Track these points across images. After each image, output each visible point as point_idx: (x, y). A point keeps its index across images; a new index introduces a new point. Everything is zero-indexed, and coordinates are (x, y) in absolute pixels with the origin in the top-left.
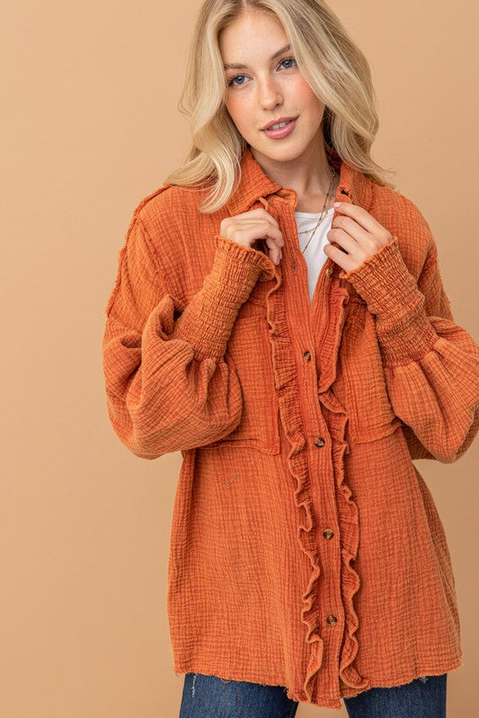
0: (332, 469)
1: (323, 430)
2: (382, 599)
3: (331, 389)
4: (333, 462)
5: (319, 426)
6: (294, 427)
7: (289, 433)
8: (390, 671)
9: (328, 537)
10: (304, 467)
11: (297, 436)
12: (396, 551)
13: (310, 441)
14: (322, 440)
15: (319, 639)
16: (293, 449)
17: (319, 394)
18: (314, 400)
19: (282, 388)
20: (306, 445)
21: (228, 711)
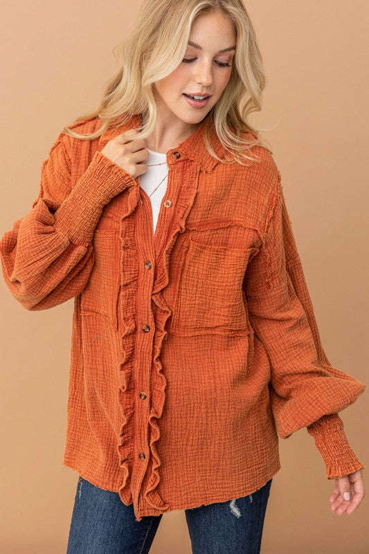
0: (152, 349)
1: (150, 320)
2: (181, 443)
3: (162, 291)
4: (154, 344)
5: (148, 317)
6: (129, 314)
7: (124, 319)
8: (186, 496)
9: (143, 397)
10: (131, 345)
11: (131, 322)
12: (195, 415)
13: (139, 327)
14: (148, 327)
16: (126, 332)
17: (153, 295)
18: (148, 298)
19: (126, 285)
20: (136, 329)
21: (104, 507)
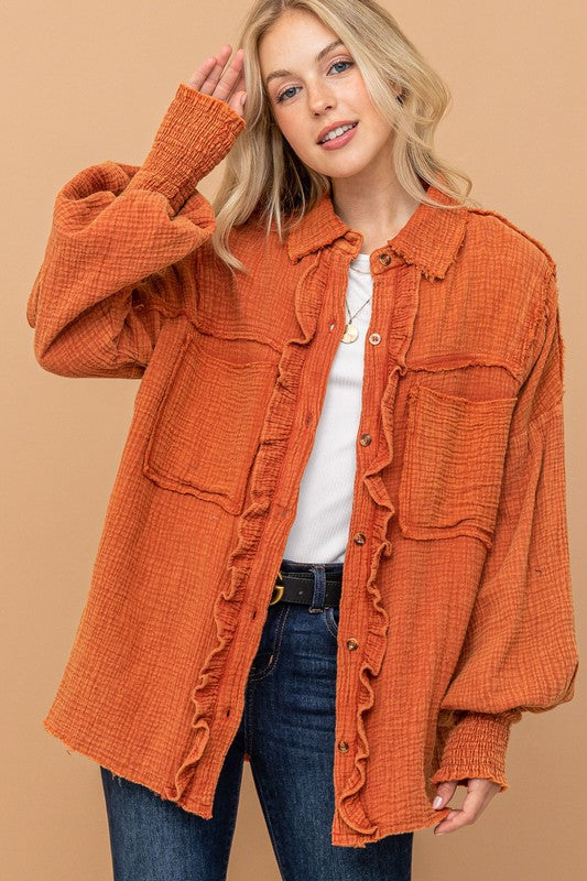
3: (382, 472)
11: (263, 498)
15: (205, 725)
16: (251, 508)
17: (366, 477)
